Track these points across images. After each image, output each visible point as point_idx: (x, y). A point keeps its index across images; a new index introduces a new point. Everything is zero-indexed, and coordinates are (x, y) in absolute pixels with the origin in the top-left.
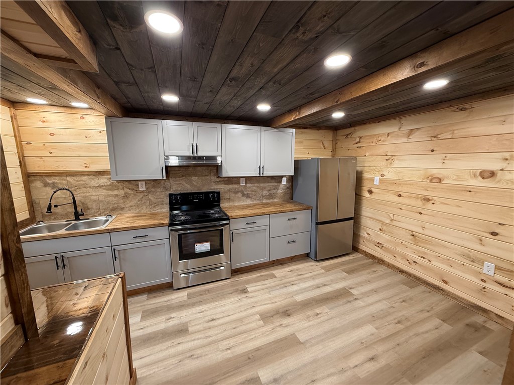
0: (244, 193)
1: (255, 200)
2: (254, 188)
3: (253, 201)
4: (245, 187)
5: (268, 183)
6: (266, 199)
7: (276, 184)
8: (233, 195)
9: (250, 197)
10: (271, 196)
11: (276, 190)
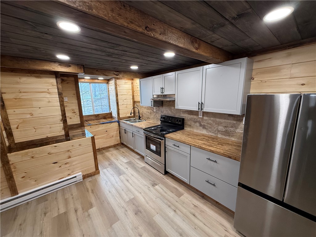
0: (201, 124)
1: (211, 132)
2: (210, 121)
3: (208, 132)
4: (202, 119)
5: (225, 119)
6: (222, 134)
7: (235, 122)
8: (193, 123)
9: (206, 128)
10: (227, 133)
11: (234, 128)
